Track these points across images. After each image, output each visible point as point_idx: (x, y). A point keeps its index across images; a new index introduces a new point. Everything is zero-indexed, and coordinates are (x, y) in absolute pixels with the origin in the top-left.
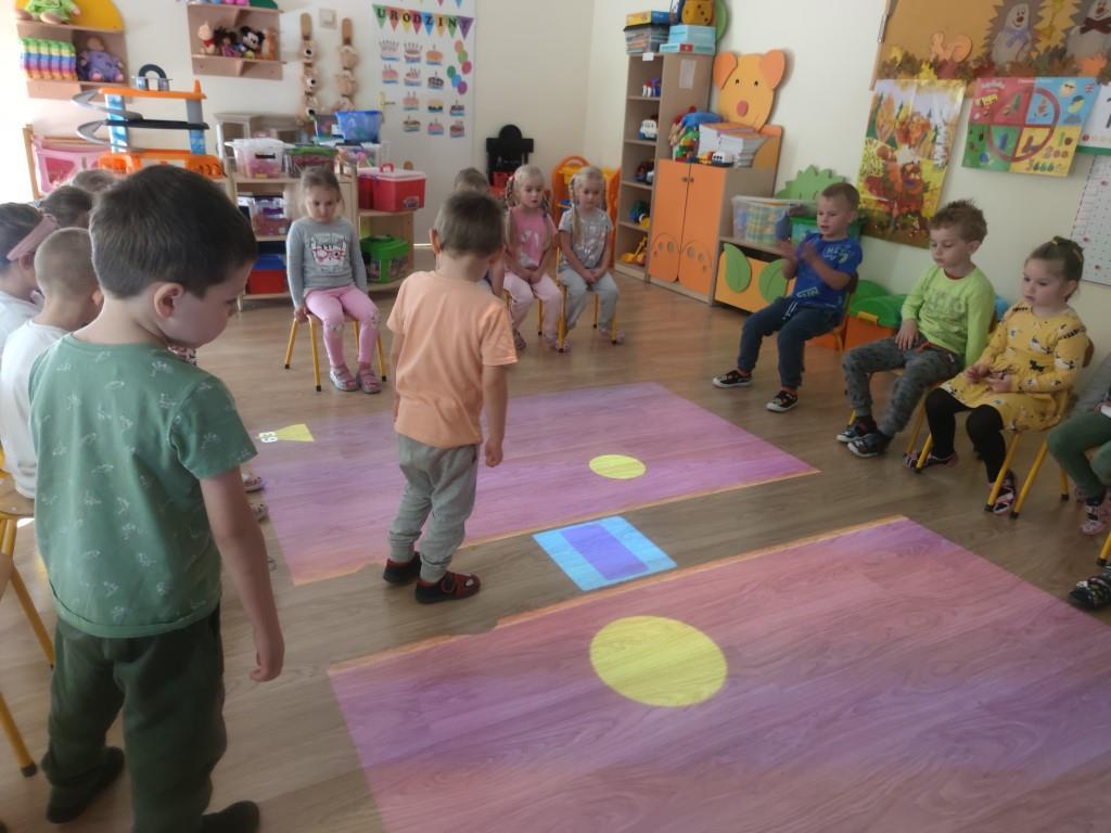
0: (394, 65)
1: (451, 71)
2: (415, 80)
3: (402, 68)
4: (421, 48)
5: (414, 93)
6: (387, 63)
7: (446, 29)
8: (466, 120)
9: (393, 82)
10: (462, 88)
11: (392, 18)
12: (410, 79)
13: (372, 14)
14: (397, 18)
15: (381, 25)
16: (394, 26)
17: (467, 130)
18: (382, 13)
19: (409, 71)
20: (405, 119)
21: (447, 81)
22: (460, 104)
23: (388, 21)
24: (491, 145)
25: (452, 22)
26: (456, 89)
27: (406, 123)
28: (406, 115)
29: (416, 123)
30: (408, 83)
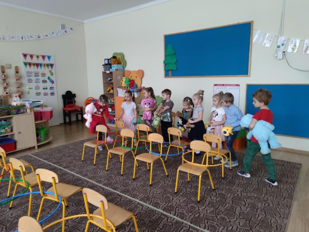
1: (49, 78)
4: (39, 72)
5: (38, 85)
6: (29, 77)
7: (46, 67)
8: (55, 91)
9: (31, 82)
10: (53, 82)
13: (23, 64)
15: (26, 67)
16: (30, 67)
17: (55, 94)
18: (26, 64)
19: (36, 79)
21: (48, 81)
24: (64, 97)
25: (48, 65)
27: (36, 93)
29: (39, 93)
30: (36, 82)
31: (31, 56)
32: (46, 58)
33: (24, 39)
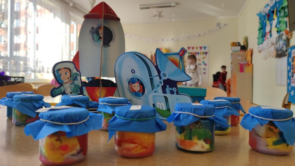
1: (203, 62)
7: (202, 55)
8: (206, 71)
10: (206, 65)
17: (207, 73)
21: (202, 64)
22: (205, 68)
24: (215, 76)
25: (203, 53)
26: (204, 66)
32: (203, 49)
33: (189, 38)
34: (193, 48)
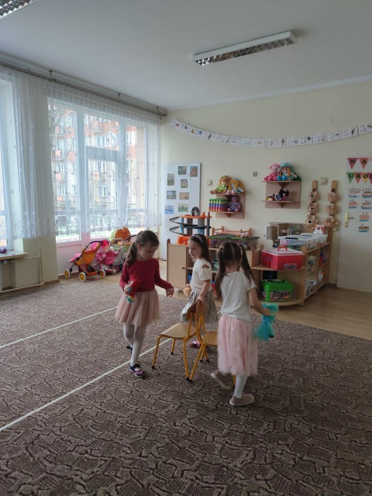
0: (356, 200)
2: (368, 206)
3: (360, 200)
5: (367, 213)
6: (352, 199)
9: (354, 207)
11: (357, 177)
12: (365, 206)
13: (346, 177)
14: (360, 177)
15: (350, 181)
16: (358, 181)
18: (351, 176)
19: (365, 202)
20: (360, 226)
23: (354, 179)
27: (360, 227)
28: (360, 224)
29: (366, 228)
30: (363, 208)
31: (364, 160)
33: (355, 133)
34: (364, 162)
